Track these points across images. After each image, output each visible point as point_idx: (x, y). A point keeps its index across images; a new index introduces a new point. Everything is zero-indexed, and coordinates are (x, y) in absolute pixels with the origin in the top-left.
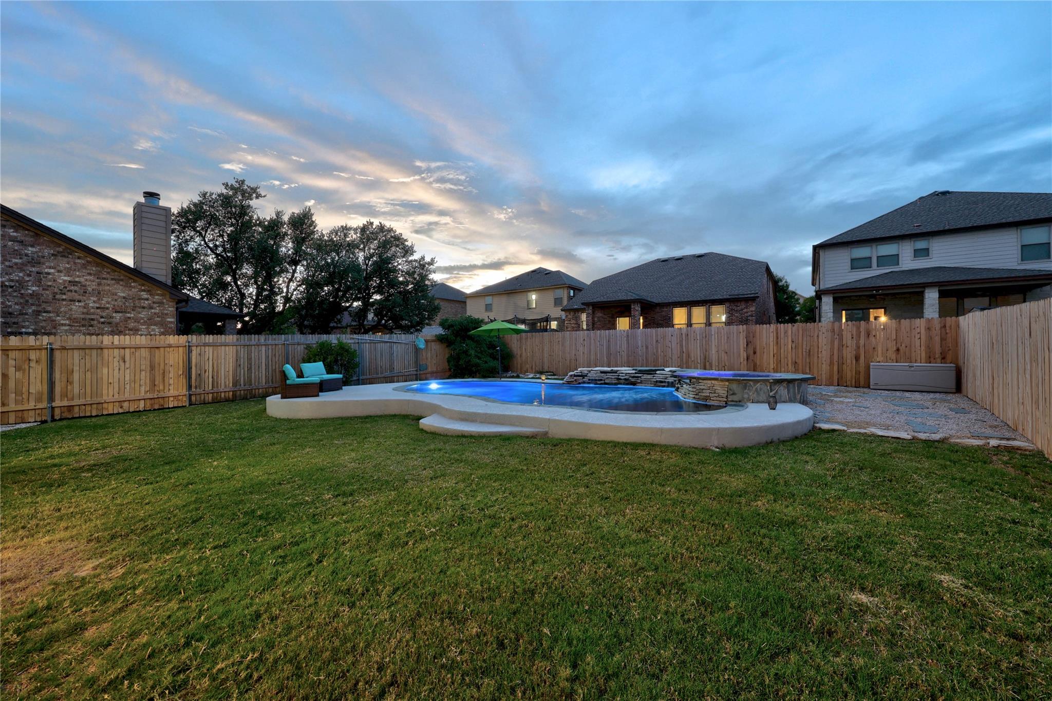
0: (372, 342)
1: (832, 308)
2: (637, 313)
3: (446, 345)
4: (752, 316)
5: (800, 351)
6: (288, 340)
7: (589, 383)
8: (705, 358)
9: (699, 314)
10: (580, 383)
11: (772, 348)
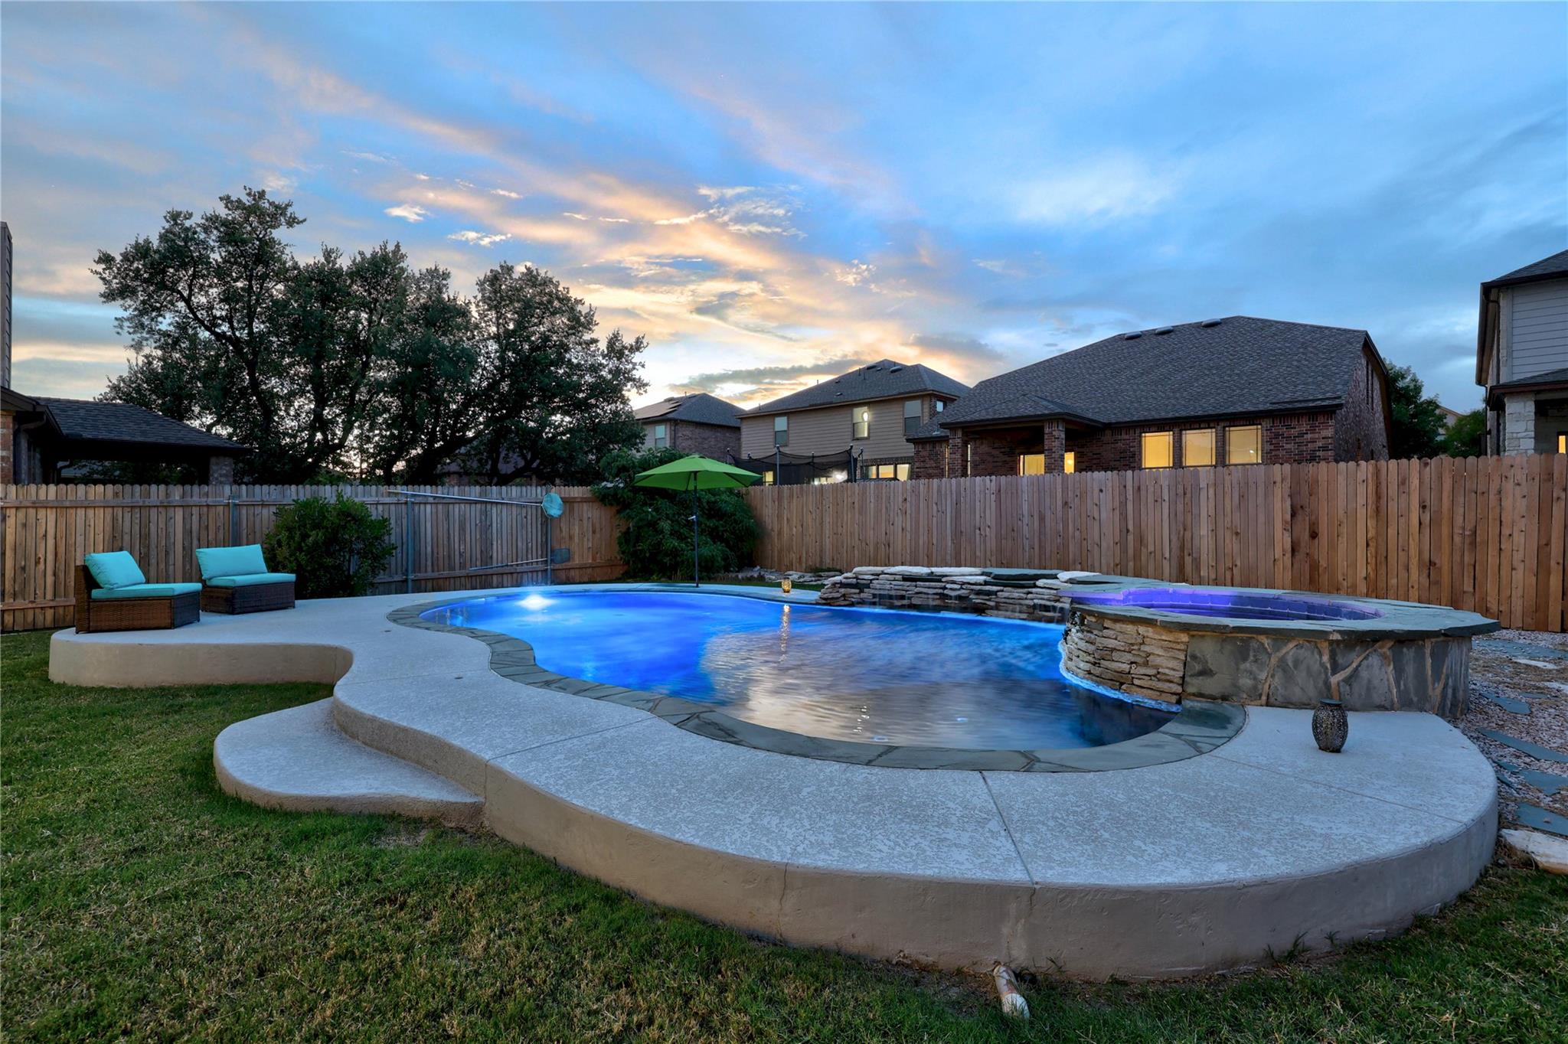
0: (437, 501)
1: (1531, 425)
2: (1057, 443)
3: (614, 509)
4: (1325, 448)
5: (1445, 531)
6: (239, 497)
7: (874, 604)
8: (1182, 548)
9: (1199, 445)
10: (852, 605)
11: (1365, 523)
